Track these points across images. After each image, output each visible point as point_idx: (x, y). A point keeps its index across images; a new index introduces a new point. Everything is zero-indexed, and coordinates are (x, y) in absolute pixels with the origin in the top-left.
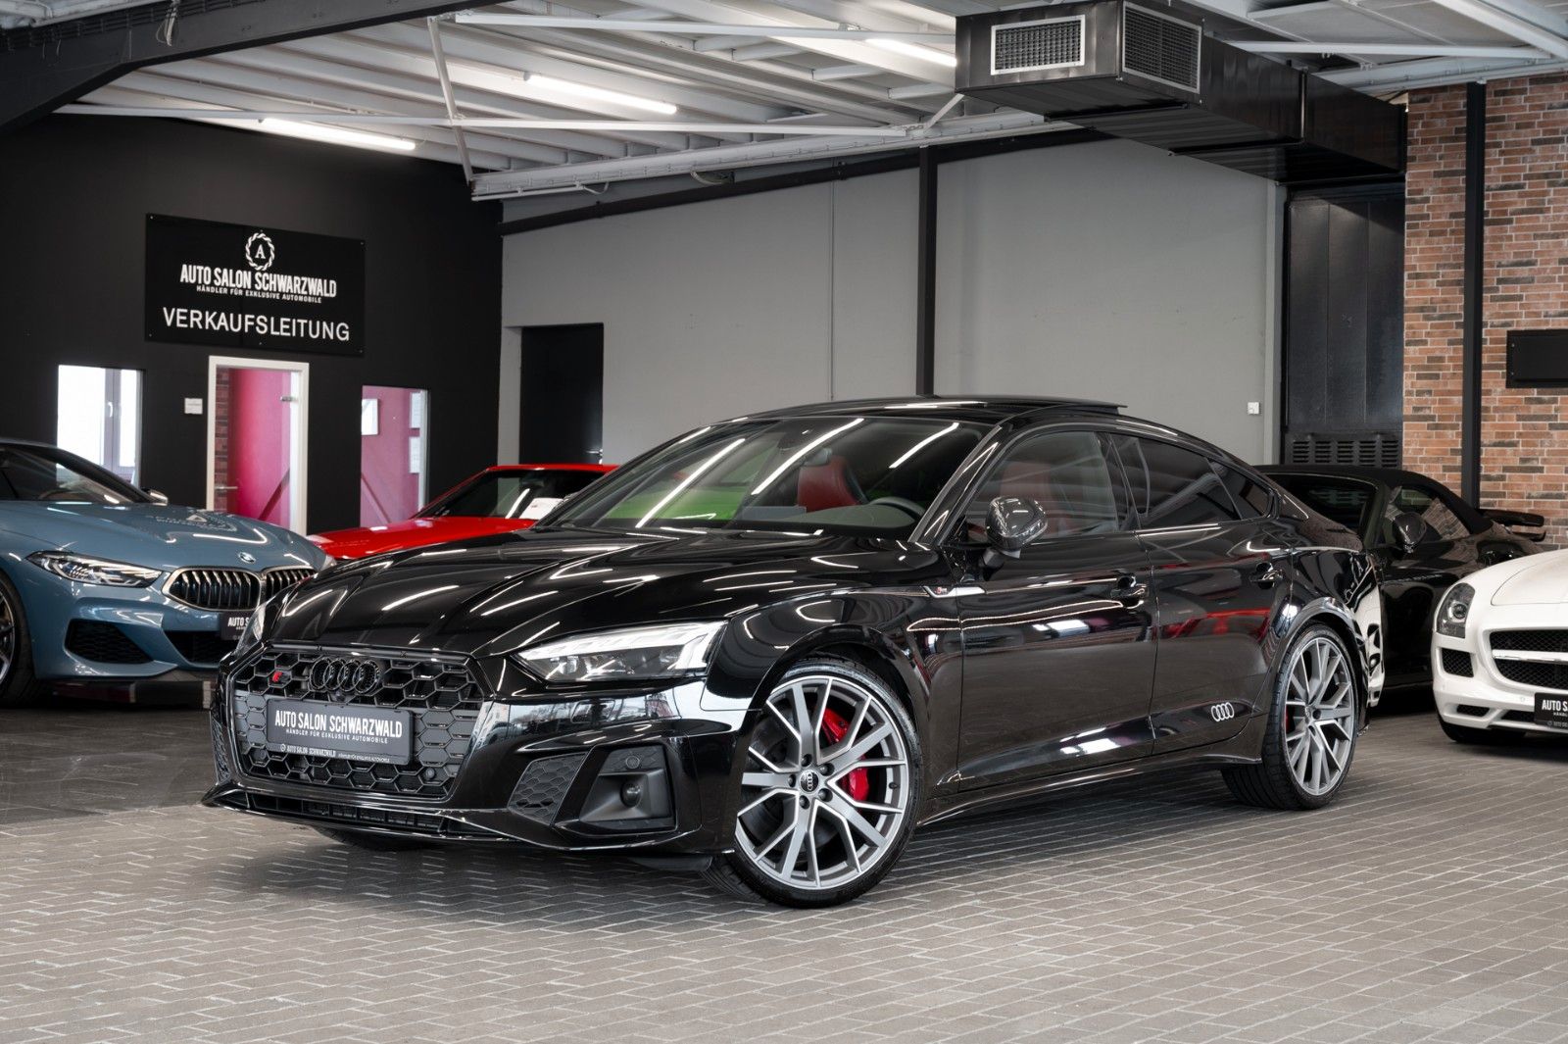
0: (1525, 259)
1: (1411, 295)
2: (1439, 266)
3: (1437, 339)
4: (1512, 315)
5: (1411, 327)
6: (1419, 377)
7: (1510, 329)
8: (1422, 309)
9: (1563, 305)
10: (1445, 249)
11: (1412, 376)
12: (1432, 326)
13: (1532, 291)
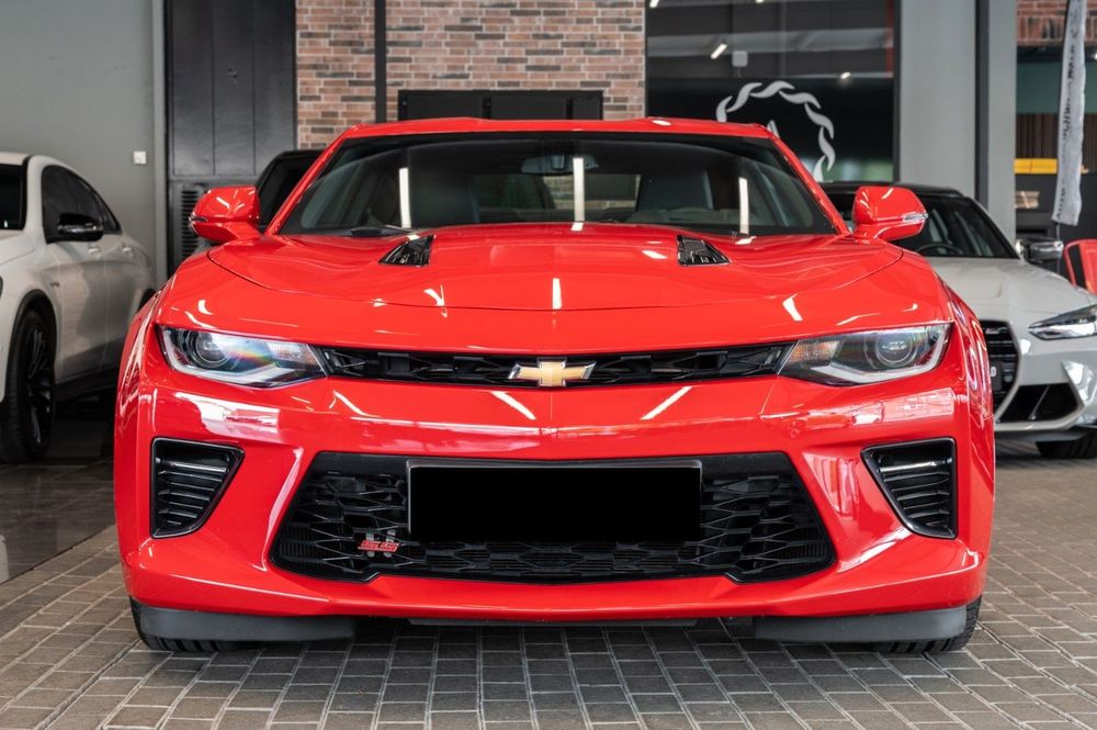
0: (413, 25)
1: (304, 53)
2: (330, 27)
3: (333, 95)
4: (402, 76)
5: (304, 83)
6: (314, 130)
7: (401, 88)
8: (315, 67)
9: (450, 68)
10: (335, 11)
11: (306, 130)
12: (326, 83)
13: (419, 55)
